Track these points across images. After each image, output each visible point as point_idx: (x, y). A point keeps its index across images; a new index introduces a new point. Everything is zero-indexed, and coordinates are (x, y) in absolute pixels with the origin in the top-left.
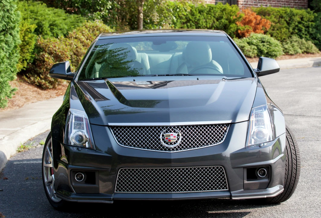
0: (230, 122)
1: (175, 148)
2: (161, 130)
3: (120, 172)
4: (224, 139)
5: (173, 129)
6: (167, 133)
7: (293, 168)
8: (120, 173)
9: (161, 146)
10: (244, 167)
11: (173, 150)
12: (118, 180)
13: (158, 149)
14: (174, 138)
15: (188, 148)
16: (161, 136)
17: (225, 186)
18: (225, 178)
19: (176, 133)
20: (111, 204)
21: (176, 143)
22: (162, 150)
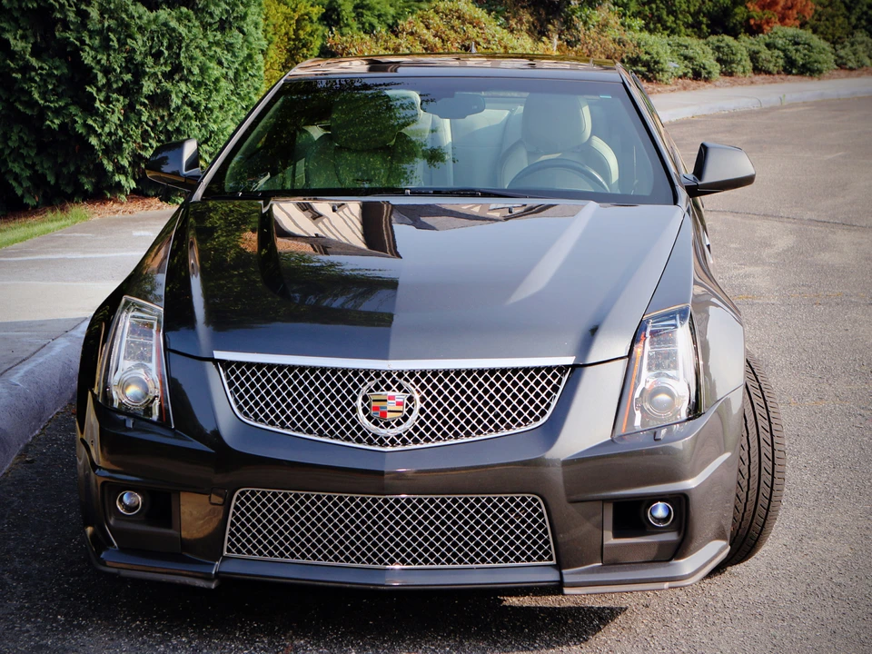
0: (570, 360)
1: (399, 436)
2: (361, 380)
3: (238, 498)
4: (549, 412)
5: (397, 379)
6: (377, 390)
7: (762, 482)
8: (237, 500)
9: (359, 428)
10: (605, 501)
11: (393, 442)
12: (232, 522)
13: (348, 439)
14: (400, 408)
15: (439, 439)
16: (360, 400)
17: (546, 553)
18: (546, 529)
19: (405, 391)
20: (209, 590)
21: (402, 424)
22: (359, 441)
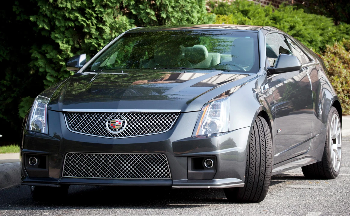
0: (179, 111)
1: (119, 134)
2: (108, 116)
4: (170, 127)
6: (113, 119)
8: (66, 157)
9: (106, 132)
10: (188, 157)
11: (117, 136)
12: (65, 165)
13: (103, 135)
14: (120, 125)
15: (132, 135)
16: (107, 123)
17: (168, 175)
18: (168, 166)
19: (122, 119)
20: (57, 187)
21: (120, 130)
22: (106, 136)
